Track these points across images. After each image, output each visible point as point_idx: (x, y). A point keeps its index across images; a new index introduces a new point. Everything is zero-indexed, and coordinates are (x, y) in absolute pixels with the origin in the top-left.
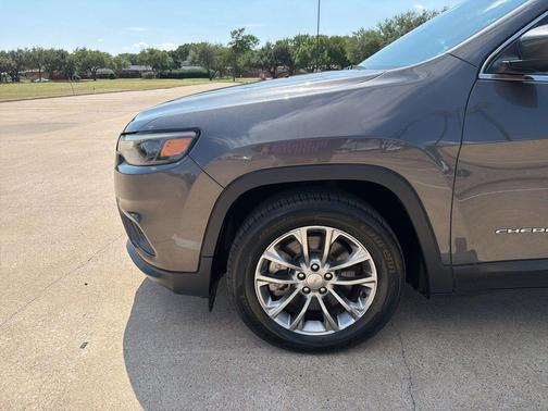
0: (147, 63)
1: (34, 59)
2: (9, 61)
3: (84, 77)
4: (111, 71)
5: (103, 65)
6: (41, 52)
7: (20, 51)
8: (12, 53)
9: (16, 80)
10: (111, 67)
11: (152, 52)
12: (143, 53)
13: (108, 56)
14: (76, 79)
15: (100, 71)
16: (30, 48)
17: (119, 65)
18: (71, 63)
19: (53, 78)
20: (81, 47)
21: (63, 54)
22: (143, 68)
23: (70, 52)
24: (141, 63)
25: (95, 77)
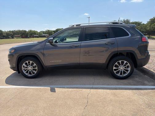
0: (47, 34)
1: (18, 33)
2: (11, 33)
3: (30, 37)
4: (38, 36)
5: (35, 34)
6: (20, 31)
7: (14, 31)
8: (12, 31)
9: (13, 38)
10: (38, 34)
11: (48, 31)
12: (46, 31)
13: (37, 32)
14: (29, 38)
15: (35, 35)
16: (17, 30)
17: (40, 34)
18: (27, 33)
19: (22, 37)
20: (30, 30)
21: (25, 31)
22: (46, 35)
23: (27, 31)
24: (46, 34)
25: (33, 37)
